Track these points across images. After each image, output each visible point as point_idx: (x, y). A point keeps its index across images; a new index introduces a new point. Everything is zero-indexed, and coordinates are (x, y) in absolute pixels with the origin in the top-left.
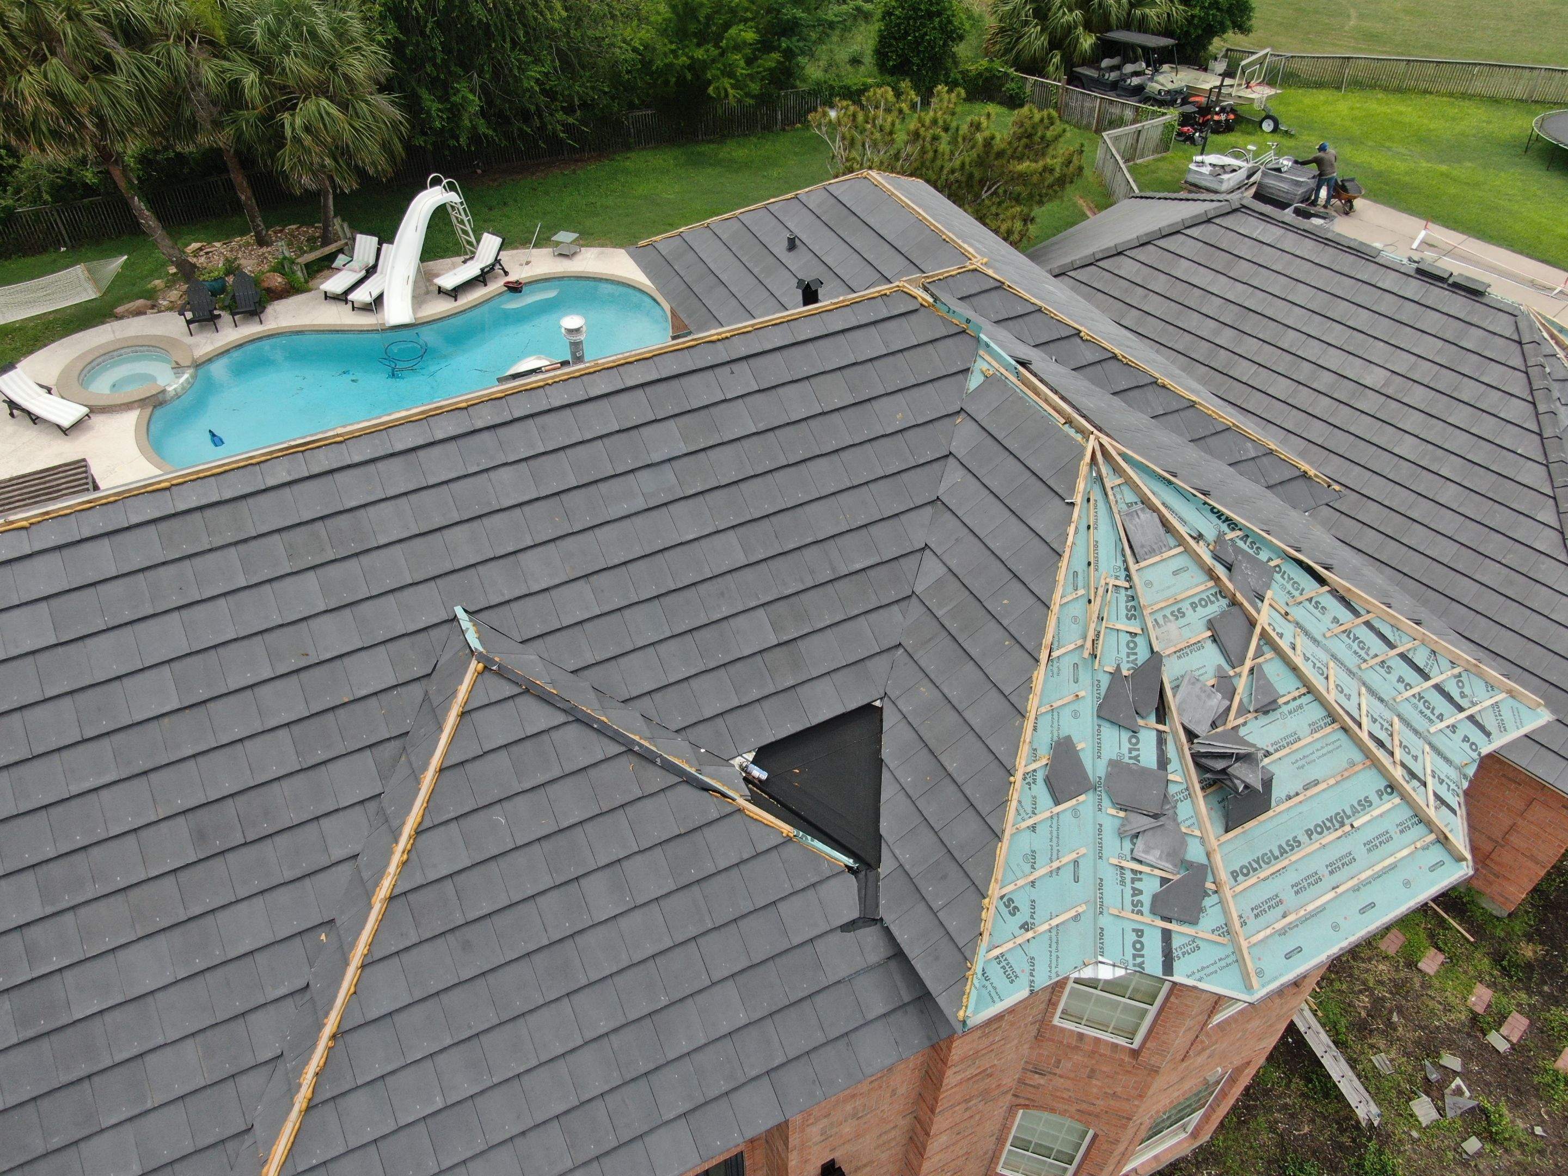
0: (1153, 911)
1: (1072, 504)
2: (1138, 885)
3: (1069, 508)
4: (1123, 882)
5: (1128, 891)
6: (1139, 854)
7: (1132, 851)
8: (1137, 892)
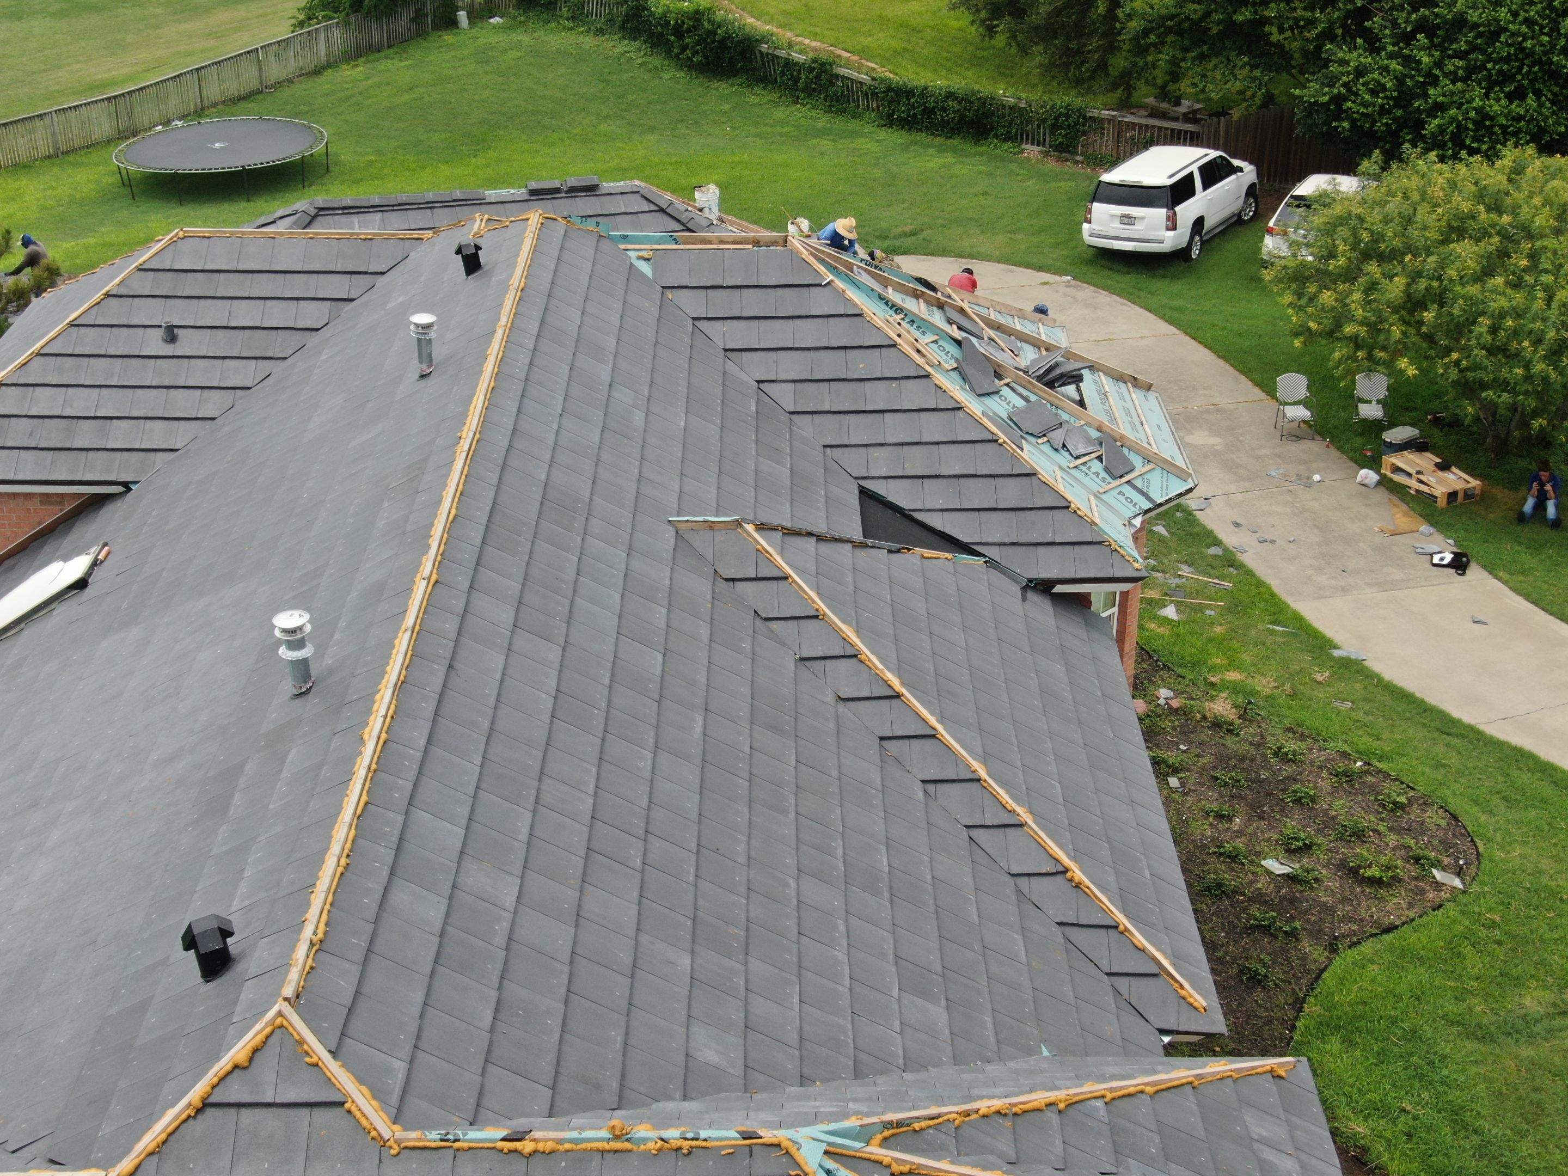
0: (1115, 478)
1: (829, 283)
2: (1093, 470)
3: (828, 288)
4: (1086, 474)
5: (1094, 477)
6: (1075, 453)
7: (1071, 454)
8: (1097, 474)
